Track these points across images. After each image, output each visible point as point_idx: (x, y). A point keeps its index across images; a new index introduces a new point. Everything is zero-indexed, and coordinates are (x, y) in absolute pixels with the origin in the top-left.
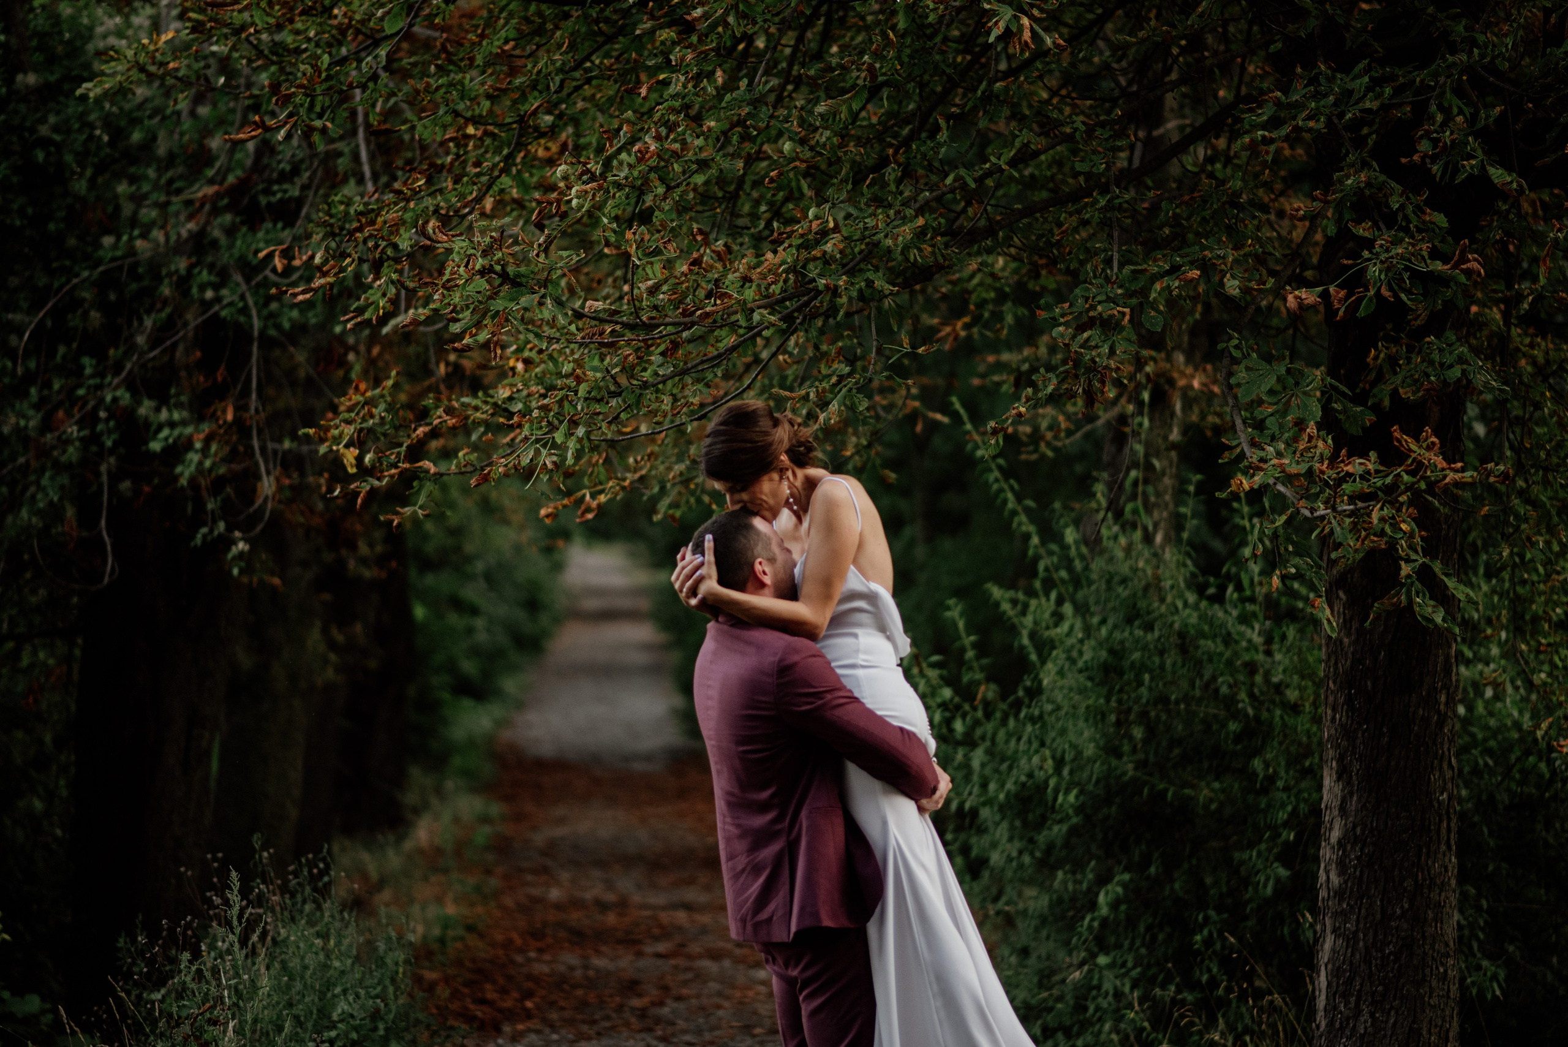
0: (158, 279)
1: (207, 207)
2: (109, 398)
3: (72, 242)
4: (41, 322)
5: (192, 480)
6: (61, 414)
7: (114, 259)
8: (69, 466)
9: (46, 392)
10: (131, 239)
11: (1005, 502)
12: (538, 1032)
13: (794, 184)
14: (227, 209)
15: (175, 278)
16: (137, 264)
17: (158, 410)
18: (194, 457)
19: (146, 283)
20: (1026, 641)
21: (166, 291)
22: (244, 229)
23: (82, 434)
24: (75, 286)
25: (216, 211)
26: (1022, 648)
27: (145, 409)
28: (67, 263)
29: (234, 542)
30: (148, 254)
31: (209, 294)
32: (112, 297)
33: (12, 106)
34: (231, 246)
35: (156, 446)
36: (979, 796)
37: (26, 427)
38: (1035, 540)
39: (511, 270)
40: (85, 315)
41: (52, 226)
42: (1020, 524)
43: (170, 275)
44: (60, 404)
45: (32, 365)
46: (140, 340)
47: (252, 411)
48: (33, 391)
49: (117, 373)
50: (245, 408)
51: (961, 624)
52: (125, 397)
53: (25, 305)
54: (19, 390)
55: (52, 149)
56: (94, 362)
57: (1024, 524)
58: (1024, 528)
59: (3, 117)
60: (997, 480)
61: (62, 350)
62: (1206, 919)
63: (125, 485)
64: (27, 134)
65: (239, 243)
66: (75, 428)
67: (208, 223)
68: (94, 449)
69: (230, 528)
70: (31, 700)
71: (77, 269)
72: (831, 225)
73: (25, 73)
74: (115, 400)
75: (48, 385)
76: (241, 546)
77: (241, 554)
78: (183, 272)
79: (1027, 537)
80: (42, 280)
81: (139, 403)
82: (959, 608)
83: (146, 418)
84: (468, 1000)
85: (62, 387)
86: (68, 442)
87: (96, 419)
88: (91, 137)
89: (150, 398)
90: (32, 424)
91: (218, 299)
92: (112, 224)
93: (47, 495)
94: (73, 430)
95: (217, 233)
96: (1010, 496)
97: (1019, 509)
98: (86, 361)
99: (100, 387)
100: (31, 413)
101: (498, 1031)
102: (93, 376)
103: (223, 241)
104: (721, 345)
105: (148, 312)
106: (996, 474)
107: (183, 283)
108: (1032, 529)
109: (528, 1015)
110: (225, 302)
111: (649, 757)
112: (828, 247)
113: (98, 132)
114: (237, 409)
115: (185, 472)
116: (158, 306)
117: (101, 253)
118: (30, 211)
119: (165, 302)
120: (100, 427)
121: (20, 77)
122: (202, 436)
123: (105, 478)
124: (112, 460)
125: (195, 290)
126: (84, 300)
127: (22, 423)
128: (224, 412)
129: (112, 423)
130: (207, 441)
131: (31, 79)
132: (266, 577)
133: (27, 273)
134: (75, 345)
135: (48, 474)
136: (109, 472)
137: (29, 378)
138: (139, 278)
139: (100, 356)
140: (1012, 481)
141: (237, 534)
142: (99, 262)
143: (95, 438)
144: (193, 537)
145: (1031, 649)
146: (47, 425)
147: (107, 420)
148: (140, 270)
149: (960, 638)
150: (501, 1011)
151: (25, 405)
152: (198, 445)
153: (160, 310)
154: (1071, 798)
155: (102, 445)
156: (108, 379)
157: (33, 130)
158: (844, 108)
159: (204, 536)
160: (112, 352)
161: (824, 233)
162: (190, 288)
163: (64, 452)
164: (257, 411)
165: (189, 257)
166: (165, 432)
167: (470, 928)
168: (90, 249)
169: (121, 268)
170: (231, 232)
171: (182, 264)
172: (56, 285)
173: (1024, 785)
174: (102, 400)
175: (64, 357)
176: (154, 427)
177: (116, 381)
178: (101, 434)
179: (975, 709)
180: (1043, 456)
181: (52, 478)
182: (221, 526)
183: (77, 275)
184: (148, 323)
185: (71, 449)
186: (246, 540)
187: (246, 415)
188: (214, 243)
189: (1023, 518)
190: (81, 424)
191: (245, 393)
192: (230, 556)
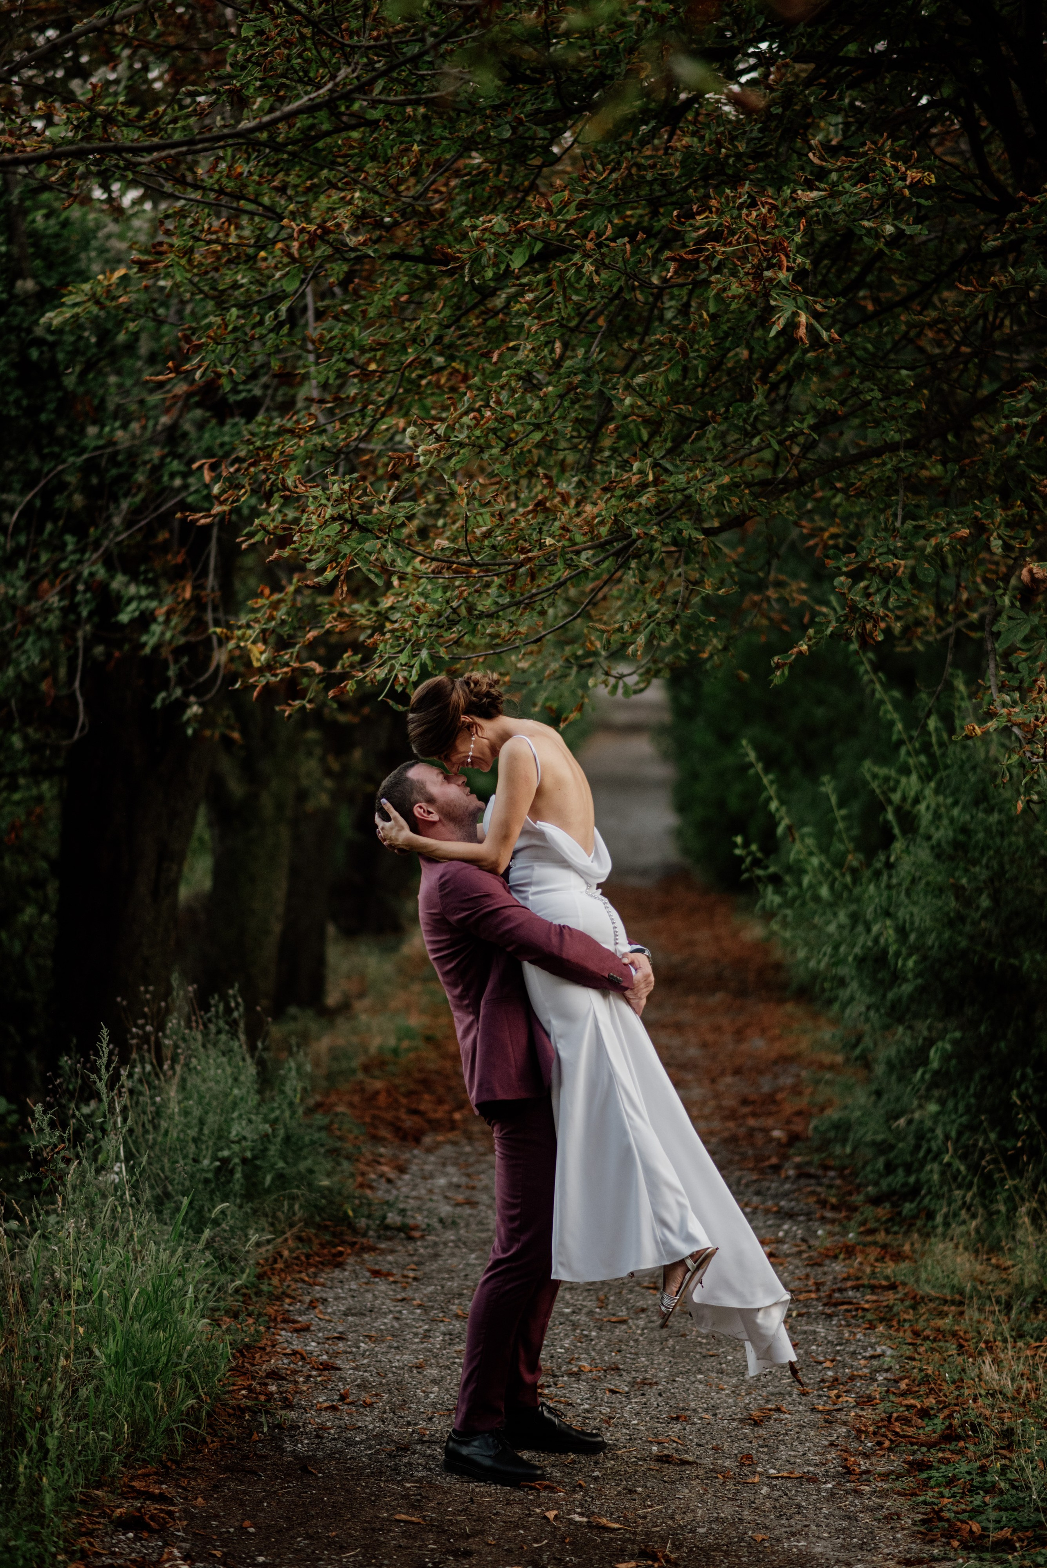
0: (134, 466)
1: (180, 404)
2: (86, 573)
3: (61, 431)
4: (30, 503)
5: (156, 648)
6: (45, 584)
7: (97, 448)
8: (49, 633)
9: (34, 565)
10: (113, 430)
11: (873, 691)
12: (455, 1143)
13: (635, 433)
14: (198, 405)
15: (149, 466)
16: (117, 453)
17: (127, 585)
18: (156, 628)
19: (124, 469)
20: (890, 816)
21: (140, 477)
22: (214, 421)
23: (62, 604)
24: (62, 472)
25: (187, 407)
26: (887, 822)
27: (118, 582)
28: (56, 449)
29: (188, 706)
30: (127, 444)
31: (178, 482)
32: (95, 481)
33: (12, 308)
34: (200, 438)
35: (124, 617)
36: (831, 957)
37: (14, 596)
38: (899, 726)
39: (361, 518)
40: (70, 496)
41: (43, 417)
42: (886, 712)
43: (145, 463)
44: (45, 576)
45: (22, 539)
46: (117, 521)
47: (209, 590)
48: (21, 564)
49: (95, 550)
50: (202, 587)
51: (834, 799)
52: (101, 573)
53: (17, 486)
54: (10, 562)
55: (45, 348)
56: (75, 539)
57: (889, 712)
58: (889, 717)
59: (3, 320)
60: (866, 672)
61: (49, 527)
62: (1024, 1076)
63: (99, 650)
64: (23, 335)
65: (207, 436)
66: (56, 599)
67: (180, 416)
68: (72, 617)
69: (186, 694)
70: (13, 836)
71: (64, 455)
72: (651, 478)
73: (24, 278)
74: (91, 575)
75: (36, 557)
76: (195, 709)
77: (195, 715)
78: (156, 461)
79: (892, 723)
80: (35, 463)
81: (112, 577)
82: (832, 785)
83: (119, 592)
84: (403, 1110)
85: (48, 561)
86: (49, 611)
87: (75, 592)
88: (80, 338)
89: (125, 573)
90: (20, 593)
91: (185, 487)
92: (98, 415)
93: (29, 658)
94: (54, 600)
95: (187, 426)
96: (878, 687)
97: (886, 698)
98: (69, 539)
99: (80, 562)
100: (19, 583)
101: (417, 1140)
102: (74, 552)
103: (193, 433)
104: (554, 578)
105: (126, 495)
106: (868, 667)
107: (156, 471)
108: (896, 716)
109: (453, 1126)
110: (192, 489)
111: (644, 872)
112: (643, 500)
113: (86, 334)
114: (195, 588)
115: (150, 640)
116: (134, 491)
117: (85, 441)
118: (25, 402)
119: (140, 487)
120: (78, 598)
121: (19, 284)
122: (164, 609)
123: (80, 643)
124: (88, 628)
125: (166, 478)
126: (69, 484)
127: (11, 592)
128: (184, 589)
129: (88, 595)
130: (169, 614)
131: (29, 285)
132: (228, 732)
133: (21, 458)
134: (61, 523)
135: (30, 639)
136: (85, 639)
137: (19, 552)
138: (118, 465)
139: (81, 533)
140: (881, 674)
141: (192, 699)
142: (83, 450)
143: (73, 608)
144: (153, 700)
145: (894, 824)
146: (34, 594)
147: (85, 592)
148: (120, 458)
149: (832, 811)
150: (430, 1121)
151: (15, 575)
152: (161, 619)
153: (135, 495)
154: (910, 963)
155: (79, 615)
156: (87, 555)
157: (29, 331)
158: (661, 379)
159: (164, 700)
160: (92, 530)
161: (643, 486)
162: (161, 476)
163: (46, 619)
164: (213, 590)
165: (163, 447)
166: (133, 606)
167: (429, 1039)
168: (76, 438)
169: (101, 455)
170: (201, 426)
171: (155, 453)
172: (46, 470)
173: (870, 949)
174: (79, 576)
175: (51, 534)
176: (125, 600)
177: (95, 556)
178: (79, 604)
179: (843, 875)
180: (916, 650)
181: (34, 643)
182: (178, 692)
183: (64, 461)
184: (125, 505)
185: (51, 618)
186: (201, 704)
187: (203, 593)
188: (185, 435)
189: (889, 707)
190: (62, 594)
191: (204, 573)
192: (185, 718)
